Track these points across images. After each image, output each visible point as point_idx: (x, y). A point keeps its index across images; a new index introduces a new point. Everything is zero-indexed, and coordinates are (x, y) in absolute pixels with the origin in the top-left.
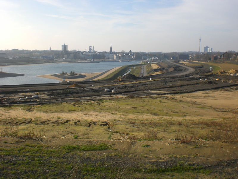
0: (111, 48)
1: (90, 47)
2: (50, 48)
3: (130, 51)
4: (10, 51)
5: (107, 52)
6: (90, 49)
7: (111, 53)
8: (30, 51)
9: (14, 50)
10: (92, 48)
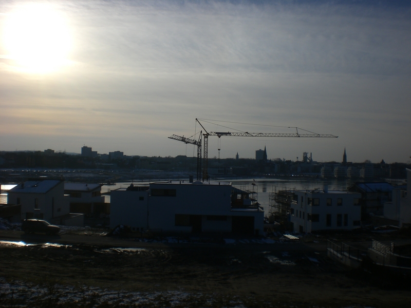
0: (345, 156)
1: (305, 154)
2: (237, 156)
3: (383, 162)
4: (173, 158)
5: (338, 163)
6: (305, 158)
7: (345, 163)
10: (309, 156)
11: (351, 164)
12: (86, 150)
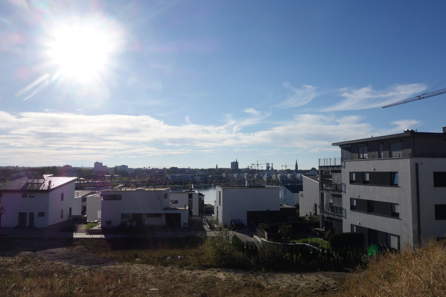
0: (297, 166)
1: (268, 164)
2: (217, 166)
4: (167, 169)
5: (291, 170)
6: (268, 167)
7: (297, 171)
8: (192, 169)
9: (172, 168)
10: (270, 166)
11: (301, 172)
12: (98, 165)
